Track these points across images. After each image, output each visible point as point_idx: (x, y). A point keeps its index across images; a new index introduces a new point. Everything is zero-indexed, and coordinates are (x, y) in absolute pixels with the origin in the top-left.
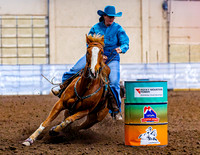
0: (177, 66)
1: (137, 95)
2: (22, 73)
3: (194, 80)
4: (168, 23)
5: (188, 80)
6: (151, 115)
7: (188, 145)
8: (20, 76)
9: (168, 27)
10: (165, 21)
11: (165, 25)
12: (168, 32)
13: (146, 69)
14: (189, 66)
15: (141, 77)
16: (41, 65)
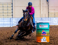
0: (51, 18)
1: (40, 27)
2: (4, 20)
3: (56, 23)
4: (48, 5)
5: (54, 23)
6: (44, 33)
7: (55, 42)
8: (4, 21)
9: (48, 7)
10: (47, 5)
11: (48, 6)
12: (48, 8)
13: (42, 19)
14: (55, 18)
15: (40, 22)
16: (10, 18)
